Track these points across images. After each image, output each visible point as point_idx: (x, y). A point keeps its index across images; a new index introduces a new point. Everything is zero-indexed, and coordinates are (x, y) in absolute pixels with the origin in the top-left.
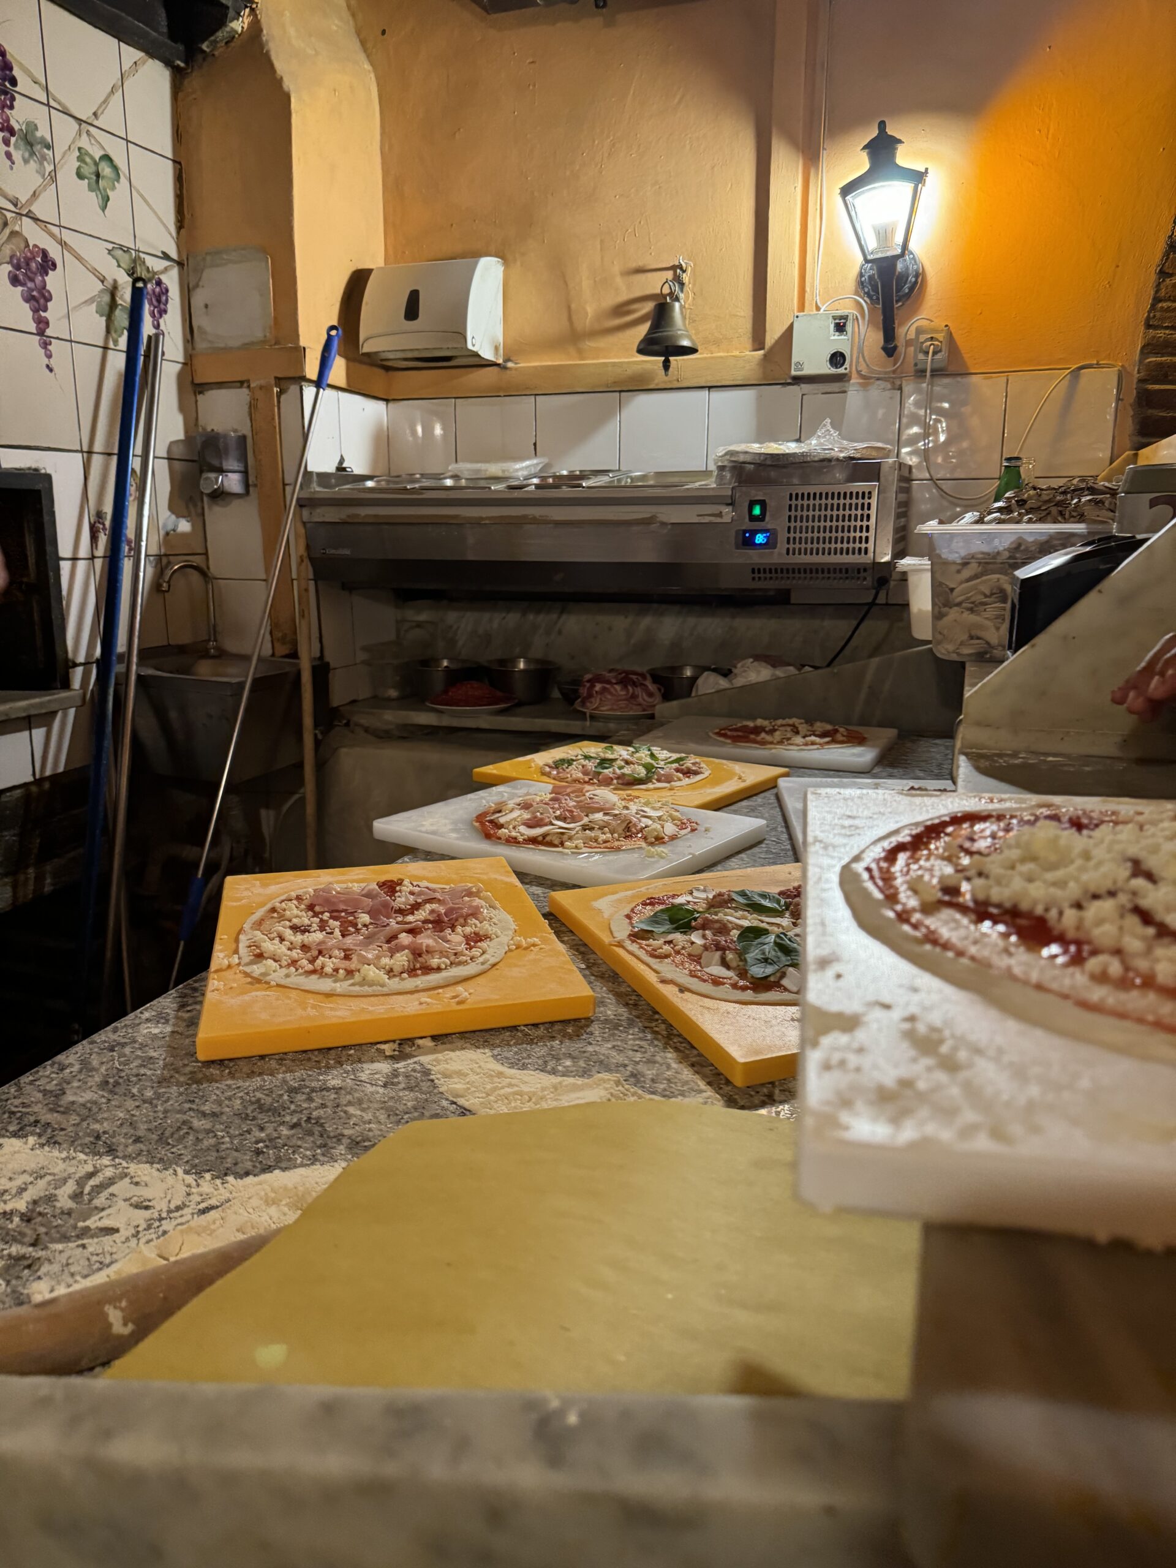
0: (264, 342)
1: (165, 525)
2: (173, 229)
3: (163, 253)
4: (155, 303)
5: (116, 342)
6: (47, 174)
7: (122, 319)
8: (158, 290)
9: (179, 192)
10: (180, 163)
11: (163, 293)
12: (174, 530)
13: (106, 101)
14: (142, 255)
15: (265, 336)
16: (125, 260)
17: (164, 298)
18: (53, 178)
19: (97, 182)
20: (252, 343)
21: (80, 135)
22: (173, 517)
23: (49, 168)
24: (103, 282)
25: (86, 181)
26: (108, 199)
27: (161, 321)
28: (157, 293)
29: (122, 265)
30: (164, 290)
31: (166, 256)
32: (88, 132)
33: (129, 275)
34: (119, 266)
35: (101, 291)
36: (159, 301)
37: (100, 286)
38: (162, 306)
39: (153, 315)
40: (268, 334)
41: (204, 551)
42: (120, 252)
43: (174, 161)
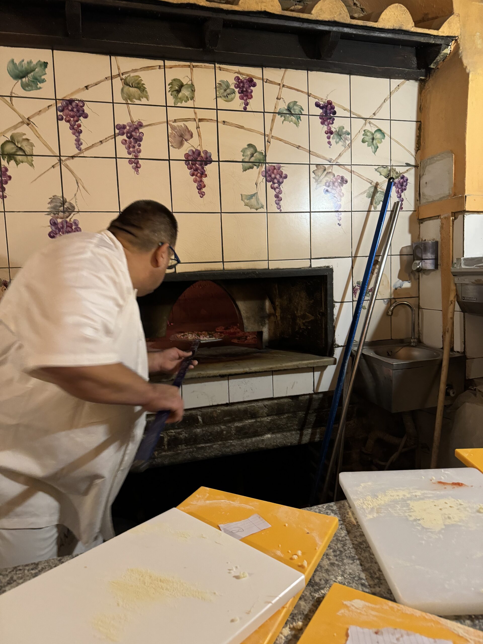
0: (449, 196)
1: (394, 285)
2: (413, 152)
3: (406, 164)
4: (399, 186)
5: (375, 208)
6: (347, 145)
7: (380, 197)
8: (402, 180)
9: (418, 134)
10: (420, 122)
11: (404, 182)
12: (400, 287)
13: (380, 107)
14: (394, 167)
15: (449, 193)
16: (385, 172)
17: (405, 184)
18: (350, 146)
19: (373, 142)
20: (444, 197)
21: (365, 125)
22: (401, 281)
23: (348, 142)
24: (371, 183)
25: (367, 143)
26: (378, 147)
27: (402, 194)
28: (401, 183)
29: (382, 174)
30: (405, 180)
31: (408, 165)
32: (370, 123)
33: (386, 177)
34: (381, 174)
35: (370, 187)
36: (402, 185)
37: (370, 185)
38: (404, 187)
39: (398, 192)
40: (451, 192)
41: (418, 296)
42: (382, 169)
43: (417, 122)
